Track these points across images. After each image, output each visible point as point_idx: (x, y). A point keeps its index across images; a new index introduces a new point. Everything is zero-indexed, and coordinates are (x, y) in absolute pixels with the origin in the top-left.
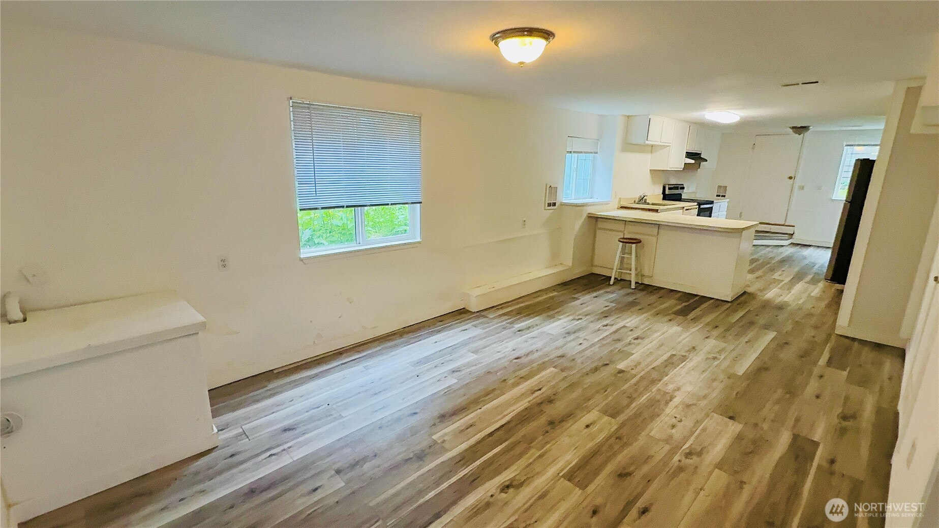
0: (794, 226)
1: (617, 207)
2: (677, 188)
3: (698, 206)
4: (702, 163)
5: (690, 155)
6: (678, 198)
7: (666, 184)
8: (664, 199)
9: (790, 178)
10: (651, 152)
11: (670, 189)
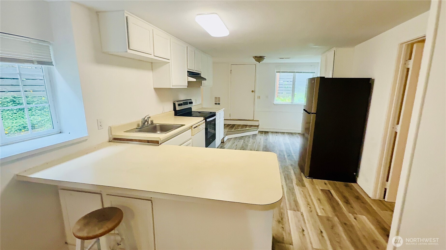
0: (258, 121)
1: (107, 139)
2: (186, 103)
3: (205, 120)
4: (203, 81)
5: (191, 74)
6: (188, 113)
7: (175, 101)
8: (176, 115)
9: (253, 91)
10: (152, 70)
11: (179, 105)
